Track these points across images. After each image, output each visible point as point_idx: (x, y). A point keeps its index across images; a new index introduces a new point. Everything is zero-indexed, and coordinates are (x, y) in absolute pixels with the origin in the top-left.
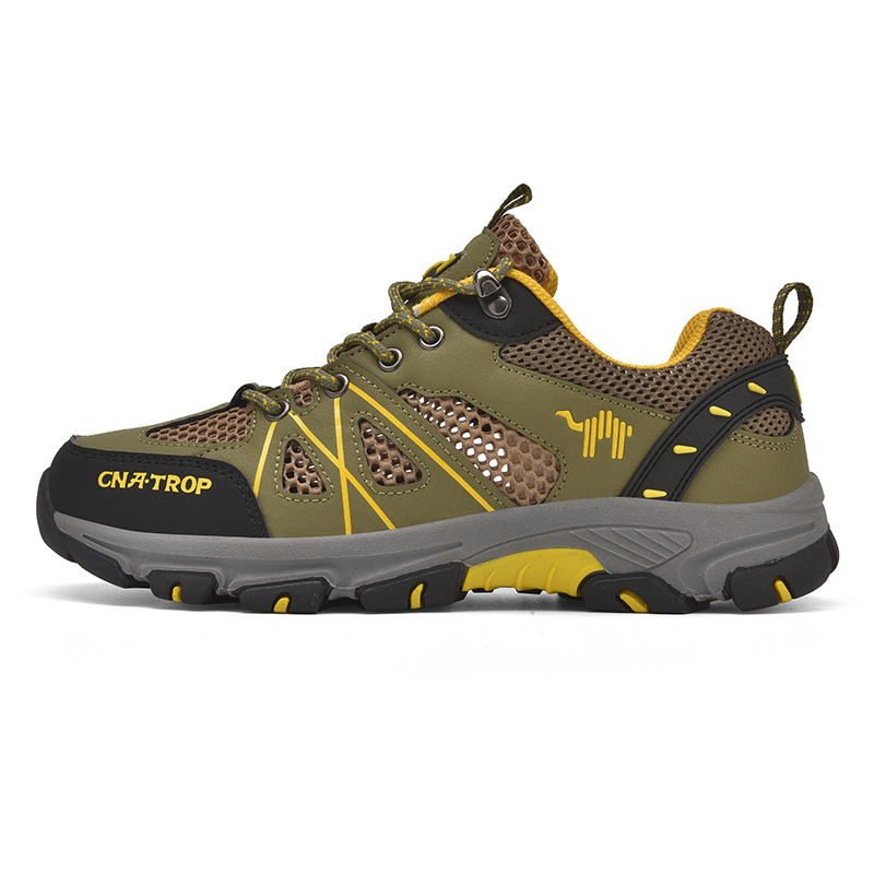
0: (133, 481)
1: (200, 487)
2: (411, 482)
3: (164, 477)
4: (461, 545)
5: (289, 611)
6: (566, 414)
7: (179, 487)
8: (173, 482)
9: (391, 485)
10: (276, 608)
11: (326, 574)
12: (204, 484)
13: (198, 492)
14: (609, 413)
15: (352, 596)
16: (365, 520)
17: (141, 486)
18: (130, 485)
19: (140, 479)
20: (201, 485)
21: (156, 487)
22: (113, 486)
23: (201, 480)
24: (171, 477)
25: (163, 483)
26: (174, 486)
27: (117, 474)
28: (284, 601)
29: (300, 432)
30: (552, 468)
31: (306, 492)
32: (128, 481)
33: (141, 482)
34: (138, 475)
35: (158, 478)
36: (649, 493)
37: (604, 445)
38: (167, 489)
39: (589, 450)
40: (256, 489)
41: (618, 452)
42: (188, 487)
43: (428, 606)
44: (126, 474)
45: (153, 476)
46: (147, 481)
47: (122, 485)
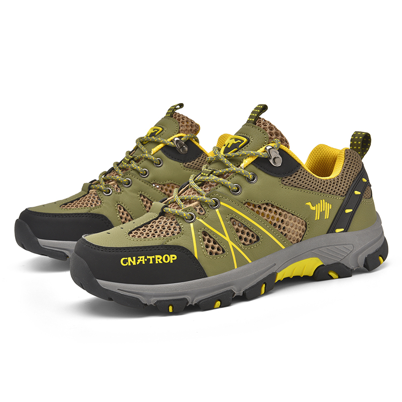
0: (139, 261)
1: (172, 259)
2: (255, 242)
3: (154, 257)
4: (275, 264)
5: (221, 307)
6: (309, 204)
7: (162, 260)
8: (158, 258)
9: (248, 245)
10: (215, 307)
11: (232, 288)
12: (173, 257)
13: (171, 262)
14: (324, 200)
15: (241, 295)
16: (241, 261)
17: (144, 263)
18: (138, 263)
19: (142, 259)
20: (172, 258)
21: (151, 262)
22: (130, 264)
23: (172, 256)
24: (157, 256)
25: (154, 260)
26: (159, 260)
27: (129, 259)
28: (218, 303)
29: (205, 227)
30: (304, 227)
31: (216, 254)
32: (136, 261)
33: (143, 260)
34: (141, 257)
35: (151, 258)
36: (338, 230)
37: (322, 214)
38: (157, 262)
39: (317, 217)
40: (196, 256)
41: (327, 216)
42: (166, 260)
43: (267, 292)
44: (134, 258)
45: (148, 257)
46: (146, 260)
47: (134, 263)
